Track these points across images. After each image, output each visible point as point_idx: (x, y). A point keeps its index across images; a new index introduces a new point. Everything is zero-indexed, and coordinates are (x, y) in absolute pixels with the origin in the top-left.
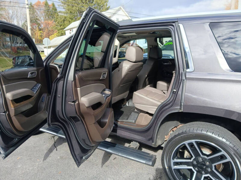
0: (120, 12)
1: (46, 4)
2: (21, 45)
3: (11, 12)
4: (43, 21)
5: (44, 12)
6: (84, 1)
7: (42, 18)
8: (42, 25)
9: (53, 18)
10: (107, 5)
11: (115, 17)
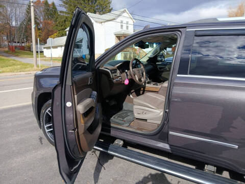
0: (125, 14)
1: (46, 3)
2: (18, 44)
3: (9, 9)
4: (42, 21)
5: (44, 12)
6: (86, 2)
7: (41, 18)
8: (41, 25)
9: (52, 17)
10: (110, 7)
11: (119, 19)
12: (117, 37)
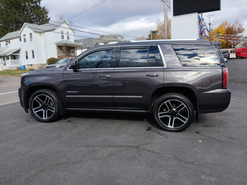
0: (65, 25)
10: (47, 16)
11: (59, 30)
12: (58, 46)
